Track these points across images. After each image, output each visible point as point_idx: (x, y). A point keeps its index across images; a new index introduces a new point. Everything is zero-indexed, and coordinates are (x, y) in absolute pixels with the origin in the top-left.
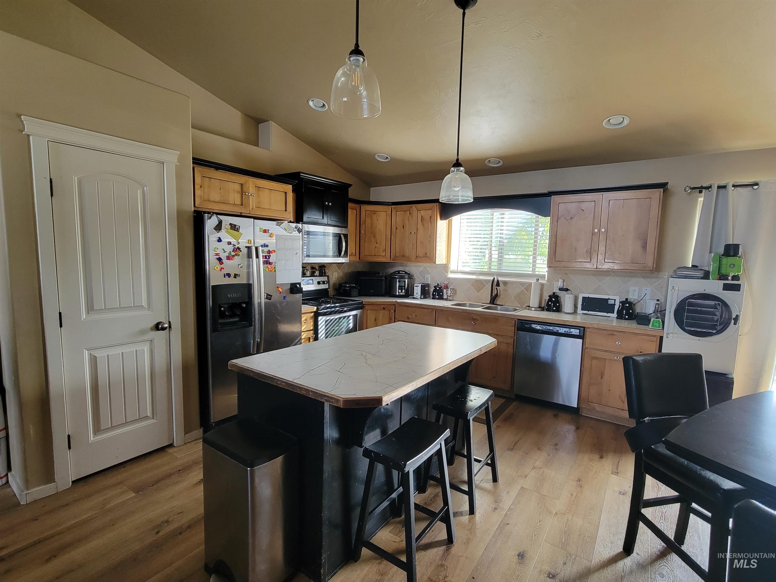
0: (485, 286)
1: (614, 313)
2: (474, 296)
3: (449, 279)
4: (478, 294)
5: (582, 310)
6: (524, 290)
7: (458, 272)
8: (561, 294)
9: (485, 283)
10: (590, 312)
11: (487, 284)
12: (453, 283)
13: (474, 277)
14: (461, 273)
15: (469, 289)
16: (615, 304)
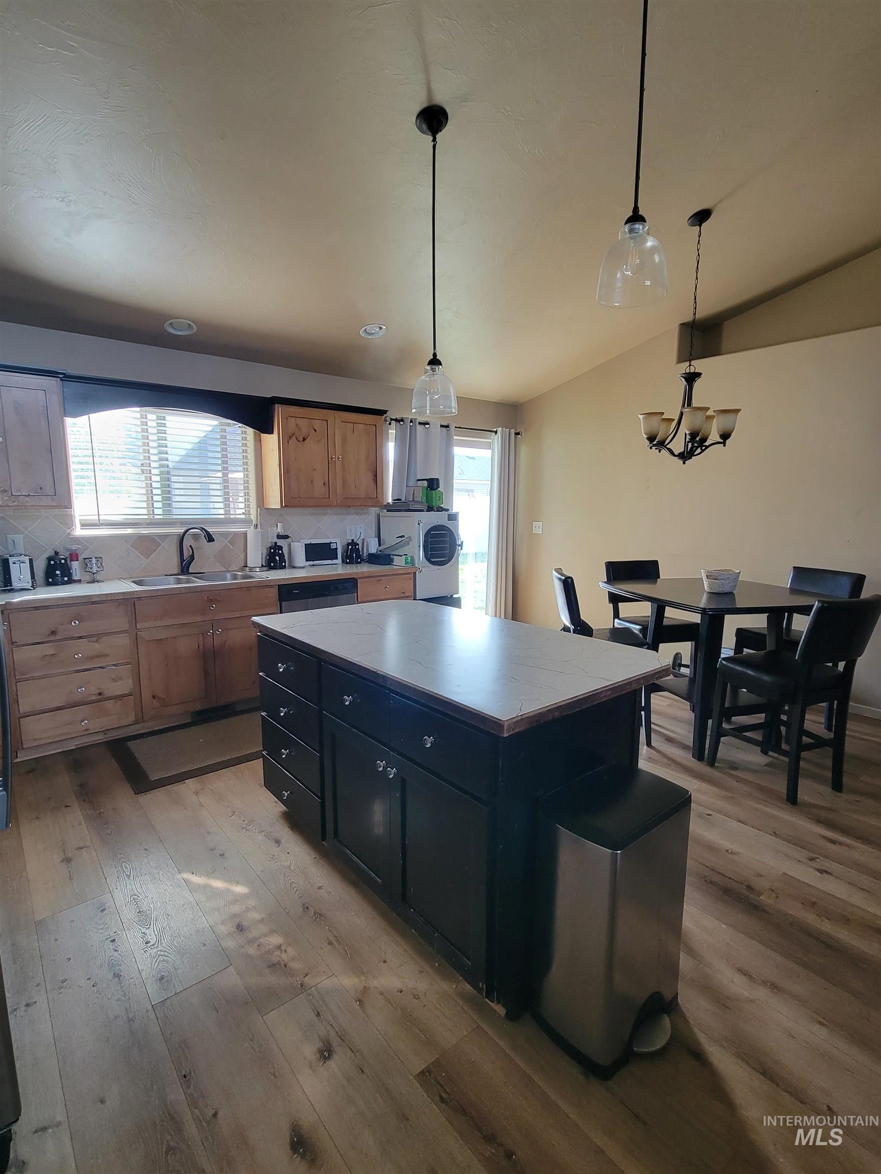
0: (161, 545)
1: (337, 559)
2: (141, 566)
3: (77, 540)
4: (148, 561)
5: (306, 561)
6: (228, 543)
7: (102, 525)
8: (280, 542)
9: (160, 539)
10: (316, 562)
11: (163, 542)
12: (89, 547)
13: (129, 531)
14: (107, 525)
15: (128, 555)
16: (337, 549)
